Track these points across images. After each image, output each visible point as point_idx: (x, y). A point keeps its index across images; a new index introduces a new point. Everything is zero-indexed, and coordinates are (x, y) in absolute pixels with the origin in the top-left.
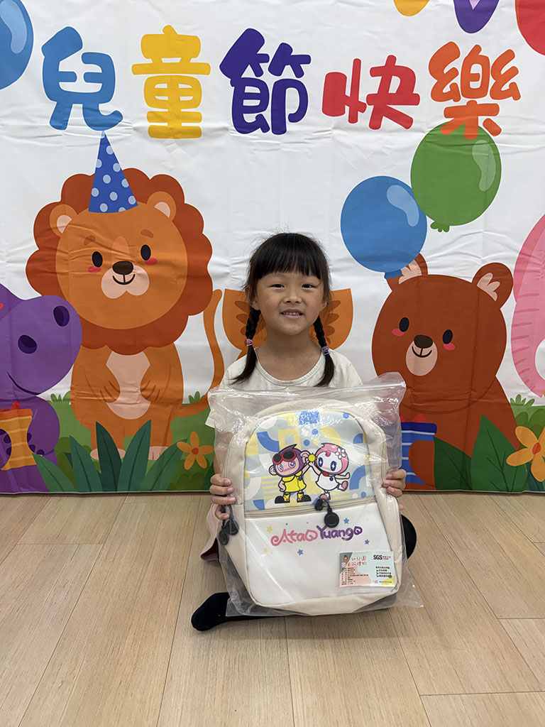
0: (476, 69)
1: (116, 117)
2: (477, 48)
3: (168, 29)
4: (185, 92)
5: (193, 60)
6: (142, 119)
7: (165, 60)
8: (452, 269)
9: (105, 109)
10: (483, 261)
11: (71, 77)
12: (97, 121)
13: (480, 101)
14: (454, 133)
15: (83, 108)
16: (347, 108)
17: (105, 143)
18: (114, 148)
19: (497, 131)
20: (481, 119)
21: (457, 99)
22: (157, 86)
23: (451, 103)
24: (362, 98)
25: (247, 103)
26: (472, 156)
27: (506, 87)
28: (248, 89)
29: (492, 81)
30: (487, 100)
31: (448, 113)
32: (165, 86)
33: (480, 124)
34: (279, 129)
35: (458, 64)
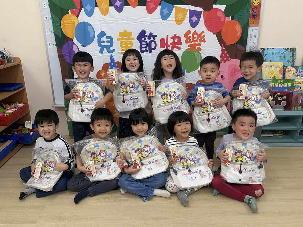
0: (195, 36)
1: (114, 50)
2: (195, 31)
3: (125, 31)
4: (129, 44)
5: (130, 37)
6: (120, 50)
7: (124, 37)
8: (191, 82)
9: (111, 48)
10: (198, 79)
11: (104, 42)
12: (110, 51)
13: (196, 43)
14: (191, 50)
15: (107, 49)
16: (166, 46)
17: (112, 56)
18: (114, 57)
19: (201, 50)
20: (197, 47)
21: (191, 43)
22: (123, 43)
23: (190, 44)
24: (169, 44)
25: (143, 46)
26: (195, 56)
27: (202, 39)
28: (143, 43)
29: (199, 38)
30: (198, 43)
31: (189, 46)
32: (124, 43)
33: (197, 48)
34: (150, 51)
35: (191, 35)
